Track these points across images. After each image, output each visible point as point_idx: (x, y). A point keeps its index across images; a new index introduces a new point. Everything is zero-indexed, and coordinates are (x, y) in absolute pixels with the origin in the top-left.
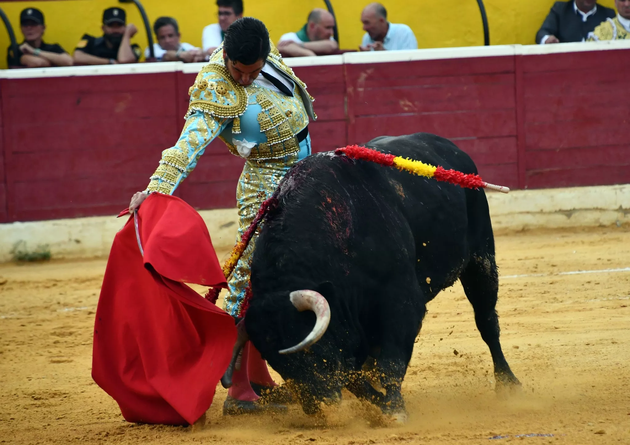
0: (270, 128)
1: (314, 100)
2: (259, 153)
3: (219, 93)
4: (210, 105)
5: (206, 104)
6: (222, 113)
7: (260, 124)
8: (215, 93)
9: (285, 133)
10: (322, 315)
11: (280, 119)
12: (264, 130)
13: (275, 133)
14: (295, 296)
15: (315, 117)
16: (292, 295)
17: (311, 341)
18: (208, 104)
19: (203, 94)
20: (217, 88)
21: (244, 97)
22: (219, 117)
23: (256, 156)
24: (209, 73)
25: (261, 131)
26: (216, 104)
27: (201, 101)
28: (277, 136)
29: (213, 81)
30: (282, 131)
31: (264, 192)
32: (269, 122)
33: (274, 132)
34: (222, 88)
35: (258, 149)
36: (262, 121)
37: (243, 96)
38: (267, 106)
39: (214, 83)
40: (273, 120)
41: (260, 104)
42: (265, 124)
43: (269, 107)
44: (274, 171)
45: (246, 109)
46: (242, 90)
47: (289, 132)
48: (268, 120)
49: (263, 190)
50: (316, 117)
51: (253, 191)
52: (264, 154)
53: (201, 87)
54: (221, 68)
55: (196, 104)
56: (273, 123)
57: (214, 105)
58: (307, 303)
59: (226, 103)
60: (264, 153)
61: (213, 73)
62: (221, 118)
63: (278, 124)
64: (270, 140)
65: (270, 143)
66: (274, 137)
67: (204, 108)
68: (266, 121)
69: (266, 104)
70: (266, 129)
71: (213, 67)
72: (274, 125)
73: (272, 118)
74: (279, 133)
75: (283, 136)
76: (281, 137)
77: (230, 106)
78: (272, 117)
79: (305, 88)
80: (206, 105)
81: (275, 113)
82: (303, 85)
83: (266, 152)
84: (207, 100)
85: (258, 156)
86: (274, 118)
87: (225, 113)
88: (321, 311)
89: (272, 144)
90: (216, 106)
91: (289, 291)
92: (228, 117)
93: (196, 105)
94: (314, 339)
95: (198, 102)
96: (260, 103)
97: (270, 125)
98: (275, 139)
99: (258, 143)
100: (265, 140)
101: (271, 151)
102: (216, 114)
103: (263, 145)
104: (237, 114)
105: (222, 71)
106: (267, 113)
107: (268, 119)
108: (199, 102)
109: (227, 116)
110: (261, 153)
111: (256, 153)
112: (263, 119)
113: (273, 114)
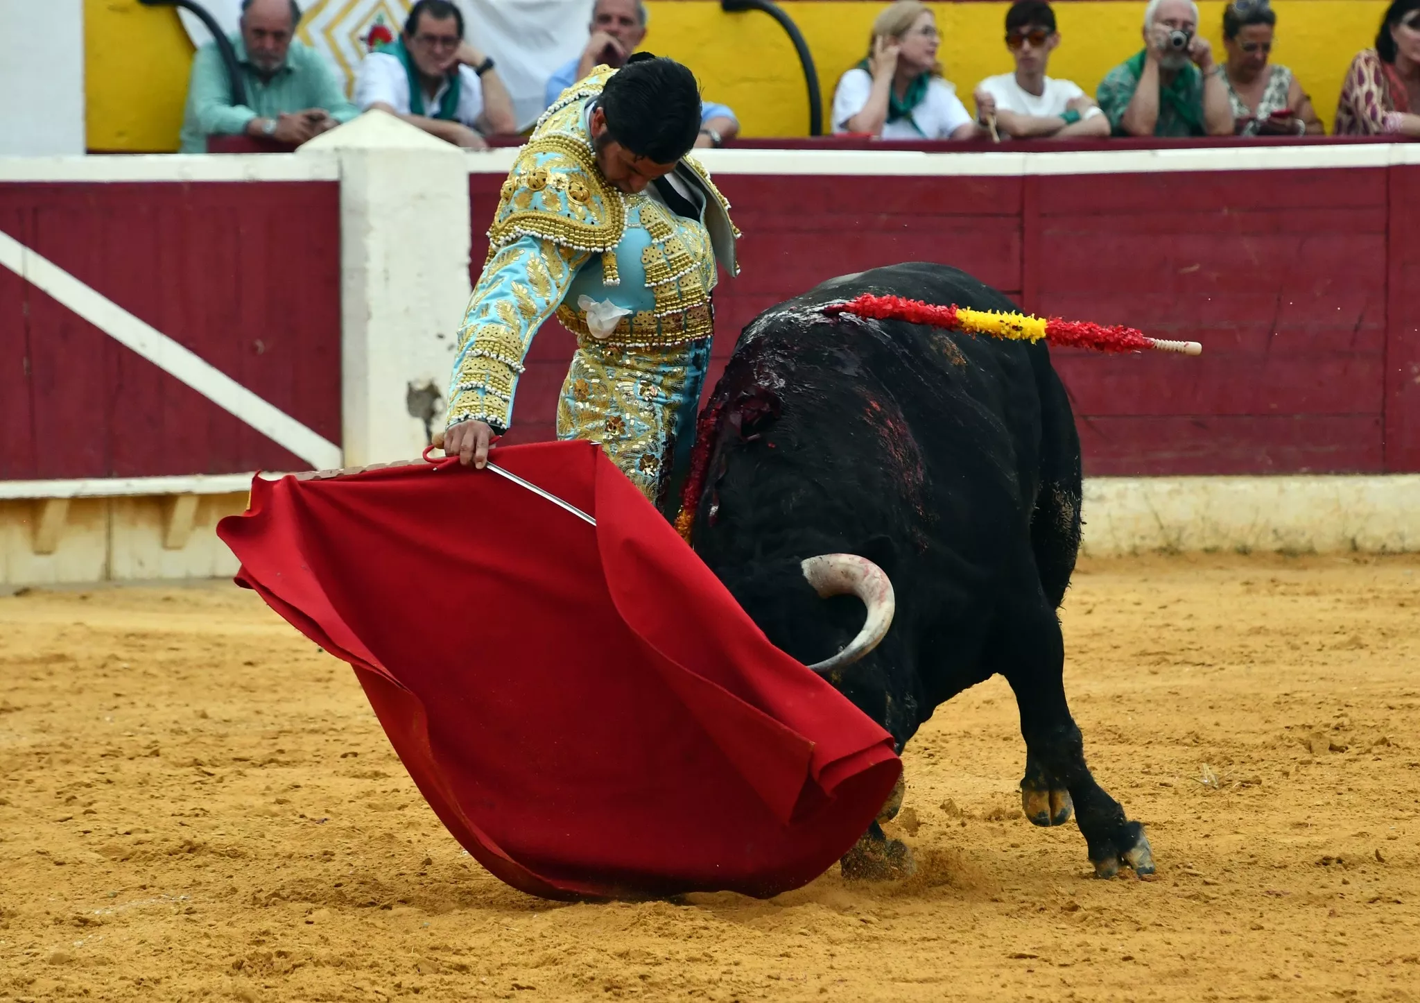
0: (665, 280)
1: (739, 235)
2: (631, 332)
3: (575, 198)
4: (555, 221)
5: (545, 219)
6: (581, 241)
7: (645, 271)
8: (566, 198)
9: (692, 294)
10: (881, 599)
11: (686, 264)
12: (653, 284)
13: (674, 292)
14: (812, 565)
15: (735, 270)
16: (806, 565)
17: (862, 648)
18: (551, 220)
19: (539, 197)
20: (570, 188)
21: (619, 211)
22: (575, 247)
23: (625, 338)
24: (548, 154)
25: (647, 285)
26: (568, 221)
27: (534, 214)
28: (676, 299)
29: (560, 171)
30: (687, 288)
31: (619, 419)
32: (665, 268)
33: (671, 290)
34: (581, 189)
35: (631, 323)
36: (651, 265)
37: (617, 209)
38: (662, 233)
39: (564, 177)
40: (672, 265)
41: (648, 229)
42: (656, 271)
43: (667, 237)
44: (639, 374)
45: (623, 235)
46: (613, 196)
47: (700, 291)
48: (663, 264)
49: (618, 414)
50: (738, 271)
51: (596, 416)
52: (643, 334)
53: (535, 183)
54: (575, 144)
55: (523, 218)
56: (672, 270)
57: (563, 223)
58: (843, 578)
59: (589, 219)
60: (642, 332)
61: (558, 156)
62: (578, 251)
63: (682, 273)
64: (662, 307)
65: (660, 313)
66: (671, 300)
67: (542, 229)
68: (659, 265)
69: (659, 229)
70: (657, 282)
71: (557, 142)
72: (674, 275)
73: (669, 261)
74: (681, 293)
75: (688, 300)
76: (684, 302)
77: (596, 227)
78: (670, 257)
79: (726, 208)
80: (548, 222)
81: (677, 249)
82: (723, 201)
83: (647, 332)
84: (548, 212)
85: (628, 338)
86: (674, 259)
87: (586, 241)
88: (878, 590)
89: (664, 314)
90: (569, 226)
91: (796, 557)
92: (593, 249)
93: (522, 222)
94: (869, 645)
95: (525, 215)
96: (647, 227)
97: (667, 273)
98: (672, 305)
99: (635, 311)
100: (653, 305)
101: (659, 330)
102: (567, 242)
103: (644, 315)
104: (609, 244)
105: (576, 151)
106: (660, 249)
107: (663, 261)
108: (529, 214)
109: (590, 247)
110: (637, 333)
111: (625, 333)
112: (654, 260)
113: (672, 253)
